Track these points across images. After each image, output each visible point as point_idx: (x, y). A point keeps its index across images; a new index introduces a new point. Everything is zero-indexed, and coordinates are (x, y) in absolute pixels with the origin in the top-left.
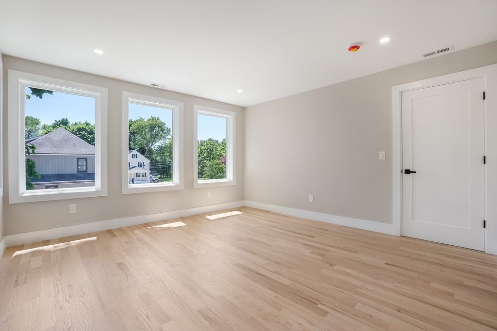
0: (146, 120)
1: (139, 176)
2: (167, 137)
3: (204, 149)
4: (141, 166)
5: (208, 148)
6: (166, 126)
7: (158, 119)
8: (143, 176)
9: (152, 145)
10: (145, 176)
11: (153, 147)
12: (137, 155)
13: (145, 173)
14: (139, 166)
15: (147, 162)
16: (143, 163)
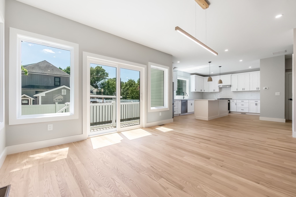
0: (94, 68)
2: (106, 78)
3: (128, 84)
5: (130, 83)
6: (106, 72)
7: (101, 67)
9: (98, 82)
11: (98, 83)
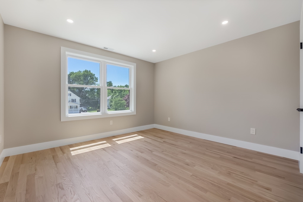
1: (73, 108)
4: (74, 101)
8: (75, 108)
10: (77, 108)
12: (71, 94)
13: (77, 106)
14: (72, 101)
15: (78, 99)
16: (75, 99)
